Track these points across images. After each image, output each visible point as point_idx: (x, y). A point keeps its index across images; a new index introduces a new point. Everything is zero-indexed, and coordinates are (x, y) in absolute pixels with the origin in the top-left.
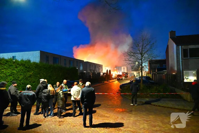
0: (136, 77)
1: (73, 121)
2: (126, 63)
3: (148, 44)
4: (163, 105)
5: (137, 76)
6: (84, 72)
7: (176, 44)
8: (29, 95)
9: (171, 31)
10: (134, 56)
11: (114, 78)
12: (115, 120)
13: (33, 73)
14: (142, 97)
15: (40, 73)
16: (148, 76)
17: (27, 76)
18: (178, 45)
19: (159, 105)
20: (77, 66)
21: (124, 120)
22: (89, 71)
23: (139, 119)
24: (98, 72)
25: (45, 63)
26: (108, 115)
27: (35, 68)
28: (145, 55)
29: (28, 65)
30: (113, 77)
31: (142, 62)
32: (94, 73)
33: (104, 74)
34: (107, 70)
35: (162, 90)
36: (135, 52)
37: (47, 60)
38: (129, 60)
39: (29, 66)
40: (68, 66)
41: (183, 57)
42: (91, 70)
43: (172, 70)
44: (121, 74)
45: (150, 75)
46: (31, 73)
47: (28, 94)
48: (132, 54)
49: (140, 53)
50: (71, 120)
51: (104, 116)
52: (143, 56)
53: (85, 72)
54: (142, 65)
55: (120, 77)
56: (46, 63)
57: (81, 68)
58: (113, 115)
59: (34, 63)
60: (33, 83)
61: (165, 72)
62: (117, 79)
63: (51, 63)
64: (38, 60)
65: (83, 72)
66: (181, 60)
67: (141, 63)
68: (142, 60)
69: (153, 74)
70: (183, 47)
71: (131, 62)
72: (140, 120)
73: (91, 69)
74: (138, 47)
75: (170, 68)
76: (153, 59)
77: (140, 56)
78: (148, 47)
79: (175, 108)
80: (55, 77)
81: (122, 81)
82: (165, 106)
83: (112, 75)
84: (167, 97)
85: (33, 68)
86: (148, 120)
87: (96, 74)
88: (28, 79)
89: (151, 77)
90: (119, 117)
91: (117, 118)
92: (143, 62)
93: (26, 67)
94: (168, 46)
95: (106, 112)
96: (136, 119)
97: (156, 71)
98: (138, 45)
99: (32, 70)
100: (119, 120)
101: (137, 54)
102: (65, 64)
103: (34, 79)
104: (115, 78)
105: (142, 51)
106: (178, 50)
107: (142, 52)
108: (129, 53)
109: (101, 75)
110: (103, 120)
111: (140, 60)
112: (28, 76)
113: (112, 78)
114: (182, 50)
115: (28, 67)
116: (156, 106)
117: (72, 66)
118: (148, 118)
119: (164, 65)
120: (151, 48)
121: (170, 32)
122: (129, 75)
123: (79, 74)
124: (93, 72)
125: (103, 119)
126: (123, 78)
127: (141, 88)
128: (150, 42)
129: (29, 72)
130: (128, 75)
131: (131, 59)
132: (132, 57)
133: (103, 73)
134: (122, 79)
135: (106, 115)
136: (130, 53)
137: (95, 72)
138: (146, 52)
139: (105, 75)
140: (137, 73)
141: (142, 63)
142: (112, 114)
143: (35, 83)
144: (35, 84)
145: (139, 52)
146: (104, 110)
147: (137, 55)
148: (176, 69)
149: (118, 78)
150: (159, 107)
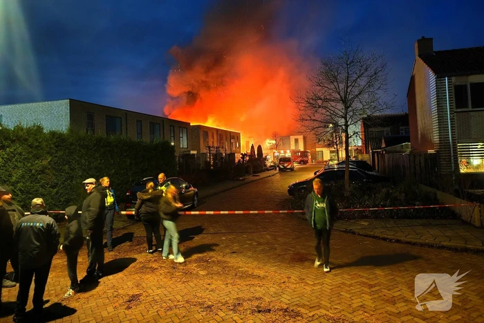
0: (331, 163)
1: (166, 292)
2: (304, 128)
3: (362, 74)
4: (408, 240)
5: (331, 160)
6: (192, 152)
7: (435, 71)
8: (36, 226)
9: (421, 38)
10: (325, 108)
11: (271, 166)
12: (283, 285)
13: (51, 161)
14: (349, 219)
15: (69, 162)
16: (360, 158)
17: (33, 171)
18: (440, 74)
19: (399, 238)
20: (172, 138)
21: (307, 284)
22: (205, 151)
23: (346, 282)
24: (228, 152)
25: (83, 132)
26: (262, 273)
27: (56, 146)
28: (354, 105)
29: (37, 140)
30: (269, 163)
31: (347, 122)
32: (217, 156)
33: (244, 156)
34: (253, 147)
35: (402, 197)
36: (328, 97)
37: (91, 125)
38: (313, 118)
39: (40, 143)
40: (146, 139)
41: (454, 107)
42: (209, 147)
43: (426, 141)
44: (288, 154)
45: (366, 157)
46: (45, 163)
47: (32, 224)
48: (320, 102)
49: (342, 100)
50: (159, 291)
51: (252, 276)
52: (348, 107)
53: (195, 152)
54: (346, 131)
55: (286, 165)
56: (87, 133)
57: (184, 143)
58: (275, 272)
59: (53, 134)
60: (51, 189)
61: (407, 147)
62: (280, 169)
63: (101, 132)
64: (64, 124)
65: (189, 154)
66: (450, 114)
67: (344, 127)
68: (345, 118)
69: (373, 153)
70: (453, 79)
71: (316, 124)
72: (351, 285)
73: (211, 144)
74: (336, 84)
75: (419, 136)
76: (377, 114)
77: (340, 106)
78: (363, 82)
79: (443, 247)
80: (113, 171)
81: (292, 173)
82: (414, 241)
83: (265, 159)
84: (417, 215)
85: (51, 148)
86: (372, 283)
87: (222, 158)
88: (36, 178)
89: (370, 162)
90: (293, 277)
91: (287, 280)
92: (349, 123)
93: (31, 146)
94: (413, 78)
95: (255, 263)
96: (339, 280)
97: (383, 145)
98: (335, 77)
99: (48, 153)
100: (294, 286)
101: (333, 101)
102: (140, 134)
103: (54, 177)
104: (273, 167)
105: (346, 93)
106: (439, 88)
107: (345, 97)
108: (311, 101)
109: (237, 160)
110: (248, 287)
111: (342, 117)
112: (37, 171)
113: (265, 166)
114: (453, 88)
115: (37, 147)
116: (390, 240)
117: (158, 139)
118: (371, 276)
119: (401, 128)
120: (370, 84)
121: (418, 41)
122: (310, 157)
123: (177, 160)
124: (215, 152)
125: (248, 283)
126: (296, 165)
127: (347, 194)
128: (366, 70)
129: (38, 158)
130: (307, 156)
131: (317, 116)
132: (320, 109)
133: (242, 154)
134: (292, 169)
135: (257, 272)
136: (313, 99)
137: (222, 151)
138: (357, 96)
139: (248, 158)
140: (331, 152)
141: (347, 126)
142: (273, 269)
143: (55, 190)
144: (57, 193)
145: (339, 96)
146: (250, 257)
147: (333, 104)
148: (436, 139)
149: (282, 167)
150: (397, 244)
